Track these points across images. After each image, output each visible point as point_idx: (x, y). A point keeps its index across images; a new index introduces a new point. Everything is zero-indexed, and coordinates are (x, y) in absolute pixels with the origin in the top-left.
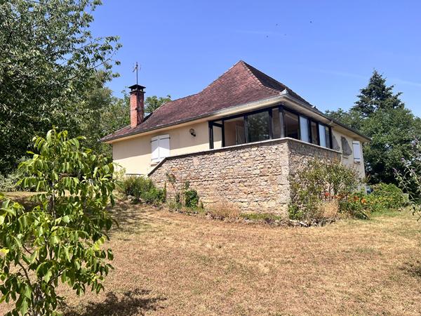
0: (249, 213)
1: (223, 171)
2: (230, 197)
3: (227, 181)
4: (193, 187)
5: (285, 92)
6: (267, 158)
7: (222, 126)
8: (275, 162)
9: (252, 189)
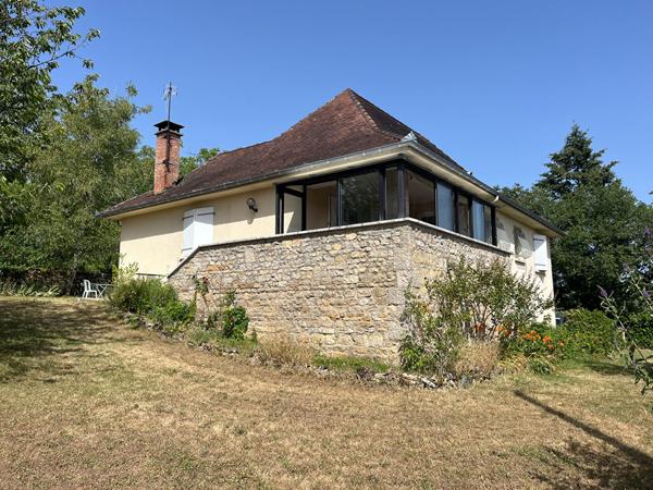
0: (335, 354)
1: (294, 275)
2: (304, 324)
3: (301, 294)
4: (241, 303)
5: (410, 136)
6: (372, 254)
7: (303, 196)
8: (385, 263)
9: (343, 311)
